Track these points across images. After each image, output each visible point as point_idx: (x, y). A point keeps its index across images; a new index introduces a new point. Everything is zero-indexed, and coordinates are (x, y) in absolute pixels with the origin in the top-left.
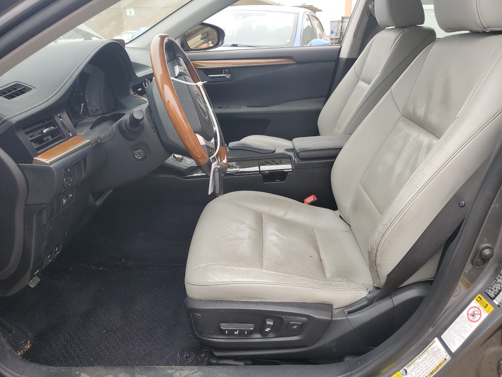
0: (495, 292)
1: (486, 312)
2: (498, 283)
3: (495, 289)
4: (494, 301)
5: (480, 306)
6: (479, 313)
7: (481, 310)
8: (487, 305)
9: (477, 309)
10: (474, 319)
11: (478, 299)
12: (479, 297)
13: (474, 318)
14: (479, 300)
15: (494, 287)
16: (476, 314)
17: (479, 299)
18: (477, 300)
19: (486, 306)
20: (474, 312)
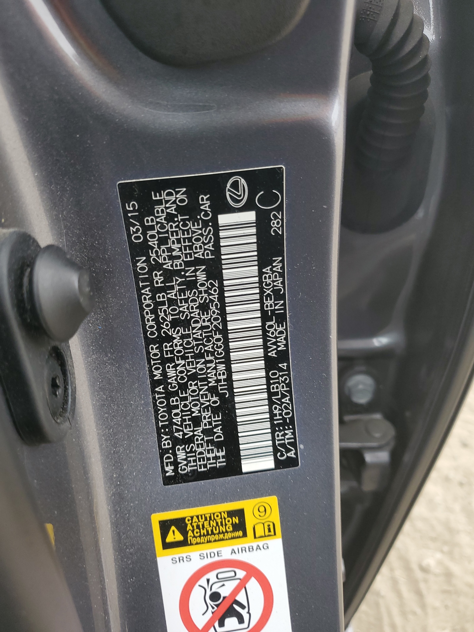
0: (207, 432)
1: (261, 543)
2: (183, 387)
3: (196, 422)
4: (247, 466)
5: (213, 548)
6: (241, 574)
7: (234, 557)
8: (240, 513)
9: (212, 576)
10: (246, 617)
11: (170, 538)
12: (165, 526)
13: (244, 612)
14: (179, 537)
15: (177, 420)
16: (236, 591)
17: (174, 536)
18: (166, 546)
19: (236, 520)
20: (215, 596)
